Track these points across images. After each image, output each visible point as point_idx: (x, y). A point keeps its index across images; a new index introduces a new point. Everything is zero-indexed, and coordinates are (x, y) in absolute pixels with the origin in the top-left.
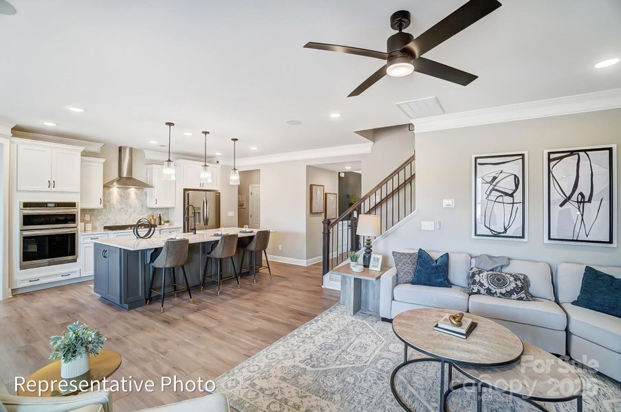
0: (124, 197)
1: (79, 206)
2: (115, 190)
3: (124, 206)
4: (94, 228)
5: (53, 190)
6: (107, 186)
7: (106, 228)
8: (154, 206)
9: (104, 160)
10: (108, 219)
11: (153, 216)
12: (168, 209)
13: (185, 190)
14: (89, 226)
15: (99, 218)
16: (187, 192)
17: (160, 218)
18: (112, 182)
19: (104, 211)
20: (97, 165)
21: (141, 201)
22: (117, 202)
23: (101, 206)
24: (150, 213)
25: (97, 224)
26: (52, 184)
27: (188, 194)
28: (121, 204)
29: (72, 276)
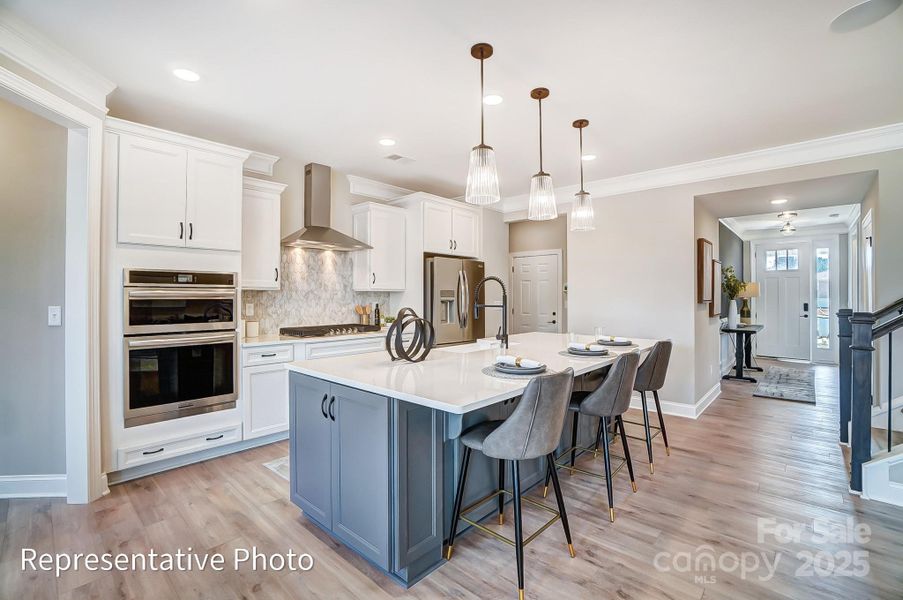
0: (314, 268)
1: (241, 283)
2: (298, 253)
3: (313, 286)
4: (262, 332)
5: (190, 243)
6: (285, 245)
7: (284, 331)
8: (369, 287)
9: (281, 188)
10: (287, 314)
11: (364, 308)
12: (388, 294)
13: (427, 255)
14: (254, 327)
15: (270, 310)
16: (430, 260)
17: (377, 311)
18: (293, 238)
19: (279, 296)
20: (270, 197)
21: (343, 277)
22: (303, 278)
23: (277, 285)
24: (359, 301)
25: (268, 323)
26: (186, 231)
27: (432, 264)
28: (309, 284)
29: (227, 439)
